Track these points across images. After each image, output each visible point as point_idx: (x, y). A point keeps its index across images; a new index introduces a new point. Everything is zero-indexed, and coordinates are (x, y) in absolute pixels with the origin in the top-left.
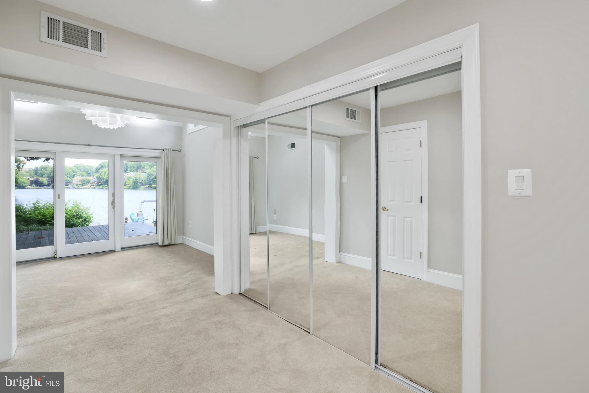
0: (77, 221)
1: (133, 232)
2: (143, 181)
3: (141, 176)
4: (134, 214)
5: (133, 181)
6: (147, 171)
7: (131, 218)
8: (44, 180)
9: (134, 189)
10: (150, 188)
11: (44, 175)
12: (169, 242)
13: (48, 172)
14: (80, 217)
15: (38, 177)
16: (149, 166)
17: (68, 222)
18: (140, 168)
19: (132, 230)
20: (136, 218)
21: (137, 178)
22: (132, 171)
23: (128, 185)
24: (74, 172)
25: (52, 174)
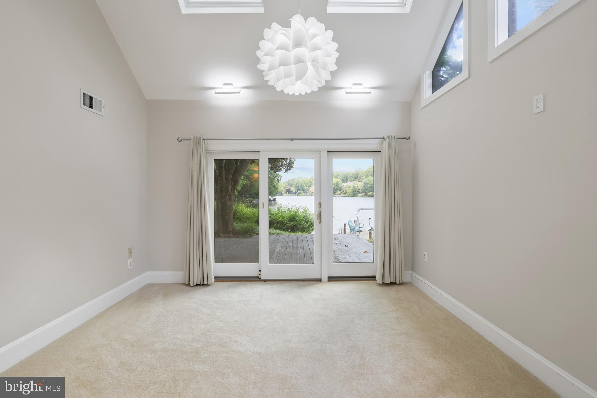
0: (305, 225)
1: (346, 248)
2: (360, 189)
3: (358, 185)
4: (351, 221)
5: (352, 190)
6: (363, 181)
7: (349, 225)
8: (293, 189)
9: (352, 197)
10: (366, 196)
11: (293, 185)
12: (392, 281)
13: (295, 183)
14: (307, 221)
15: (290, 187)
16: (365, 176)
17: (299, 225)
18: (357, 178)
19: (346, 246)
20: (354, 225)
21: (355, 187)
22: (351, 181)
23: (349, 193)
24: (310, 183)
25: (297, 185)
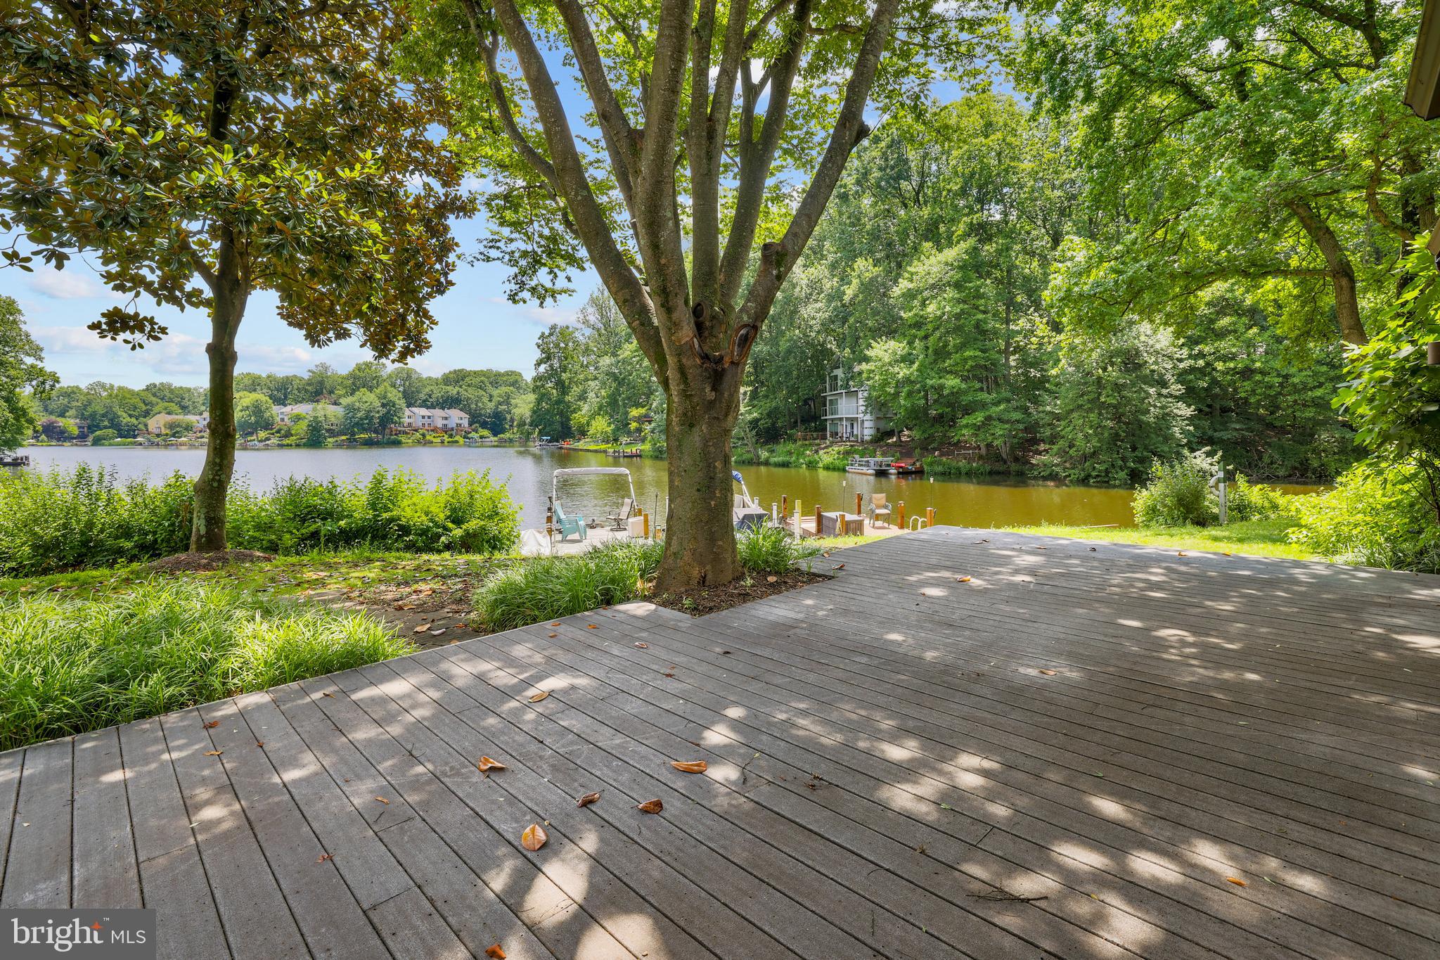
2: (333, 425)
3: (328, 413)
5: (308, 426)
6: (340, 401)
8: (70, 424)
9: (310, 447)
10: (351, 443)
11: (67, 411)
13: (78, 405)
15: (53, 418)
16: (346, 387)
18: (323, 394)
21: (319, 419)
22: (297, 402)
23: (298, 434)
24: (146, 404)
25: (89, 409)
